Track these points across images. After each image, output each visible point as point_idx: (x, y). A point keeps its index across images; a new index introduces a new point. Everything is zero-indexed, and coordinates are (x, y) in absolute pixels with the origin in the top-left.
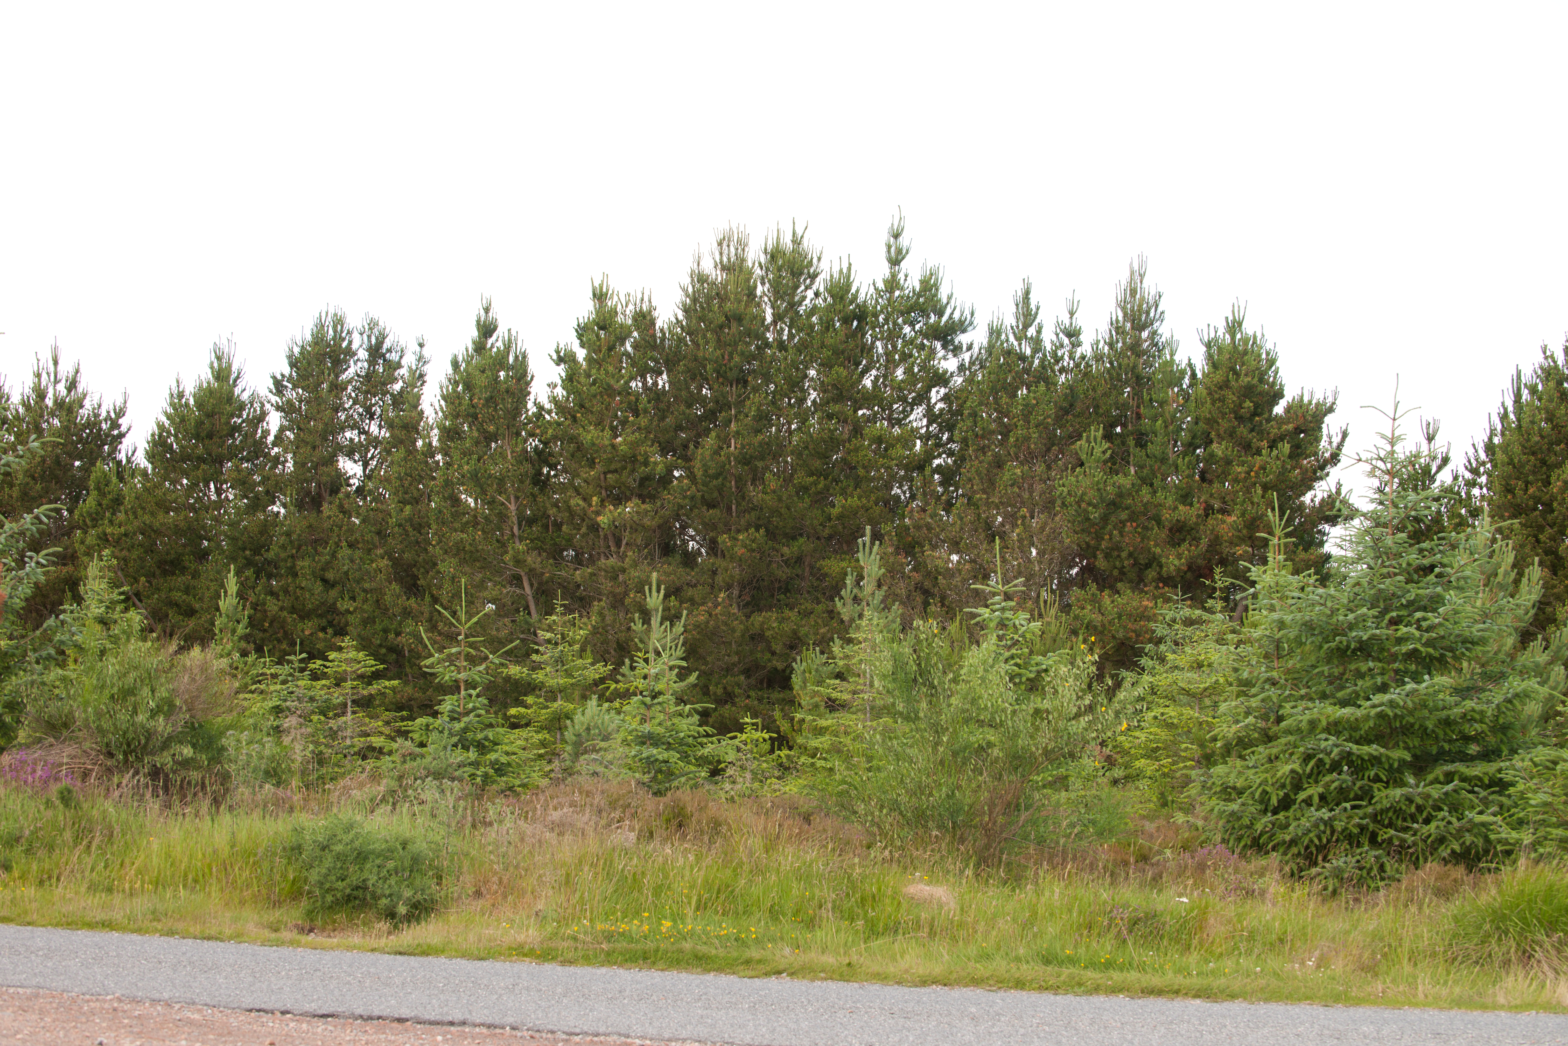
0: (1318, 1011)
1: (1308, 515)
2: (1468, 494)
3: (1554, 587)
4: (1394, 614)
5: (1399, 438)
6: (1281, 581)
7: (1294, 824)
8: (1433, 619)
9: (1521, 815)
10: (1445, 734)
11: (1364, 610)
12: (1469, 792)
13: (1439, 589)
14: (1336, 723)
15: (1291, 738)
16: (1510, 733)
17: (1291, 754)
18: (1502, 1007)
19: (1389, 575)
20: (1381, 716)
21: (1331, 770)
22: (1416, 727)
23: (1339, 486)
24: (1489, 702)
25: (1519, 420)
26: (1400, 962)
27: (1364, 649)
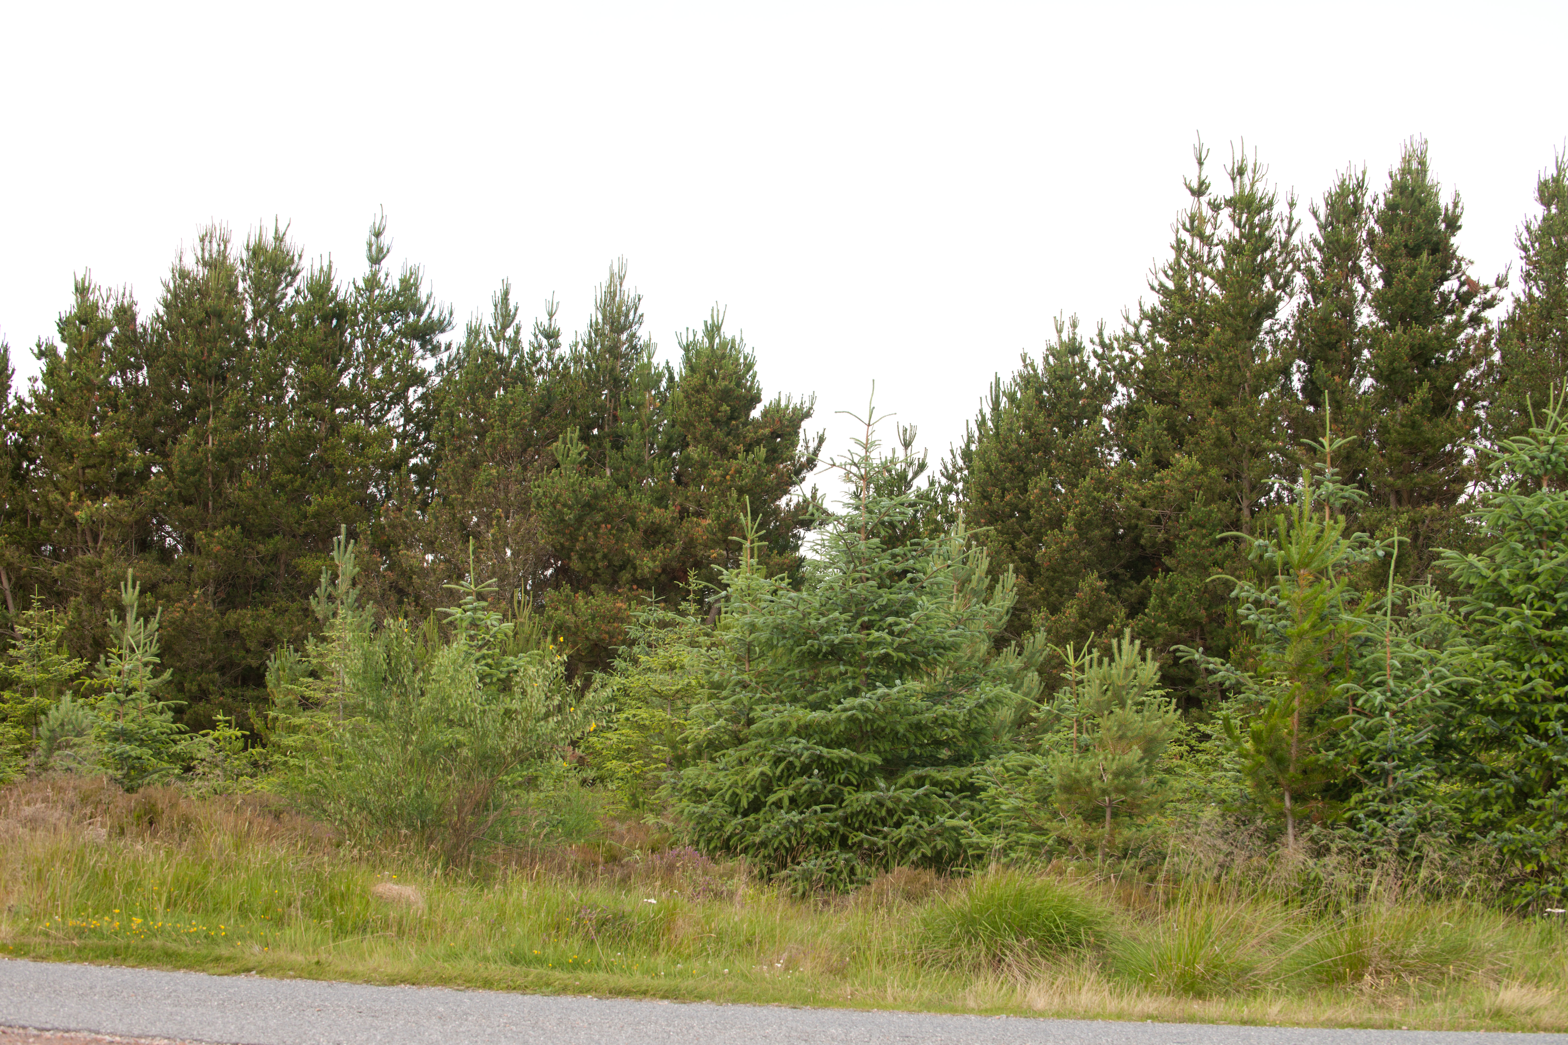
0: (786, 1012)
1: (784, 519)
2: (945, 500)
3: (1030, 593)
4: (866, 619)
5: (873, 444)
6: (753, 584)
7: (764, 826)
8: (905, 624)
9: (992, 819)
10: (917, 738)
11: (837, 614)
12: (940, 796)
13: (911, 594)
14: (807, 726)
15: (761, 741)
16: (982, 738)
17: (762, 757)
18: (972, 1011)
19: (861, 580)
20: (852, 719)
21: (801, 773)
22: (888, 731)
23: (815, 490)
24: (961, 707)
25: (996, 427)
26: (869, 965)
27: (835, 653)
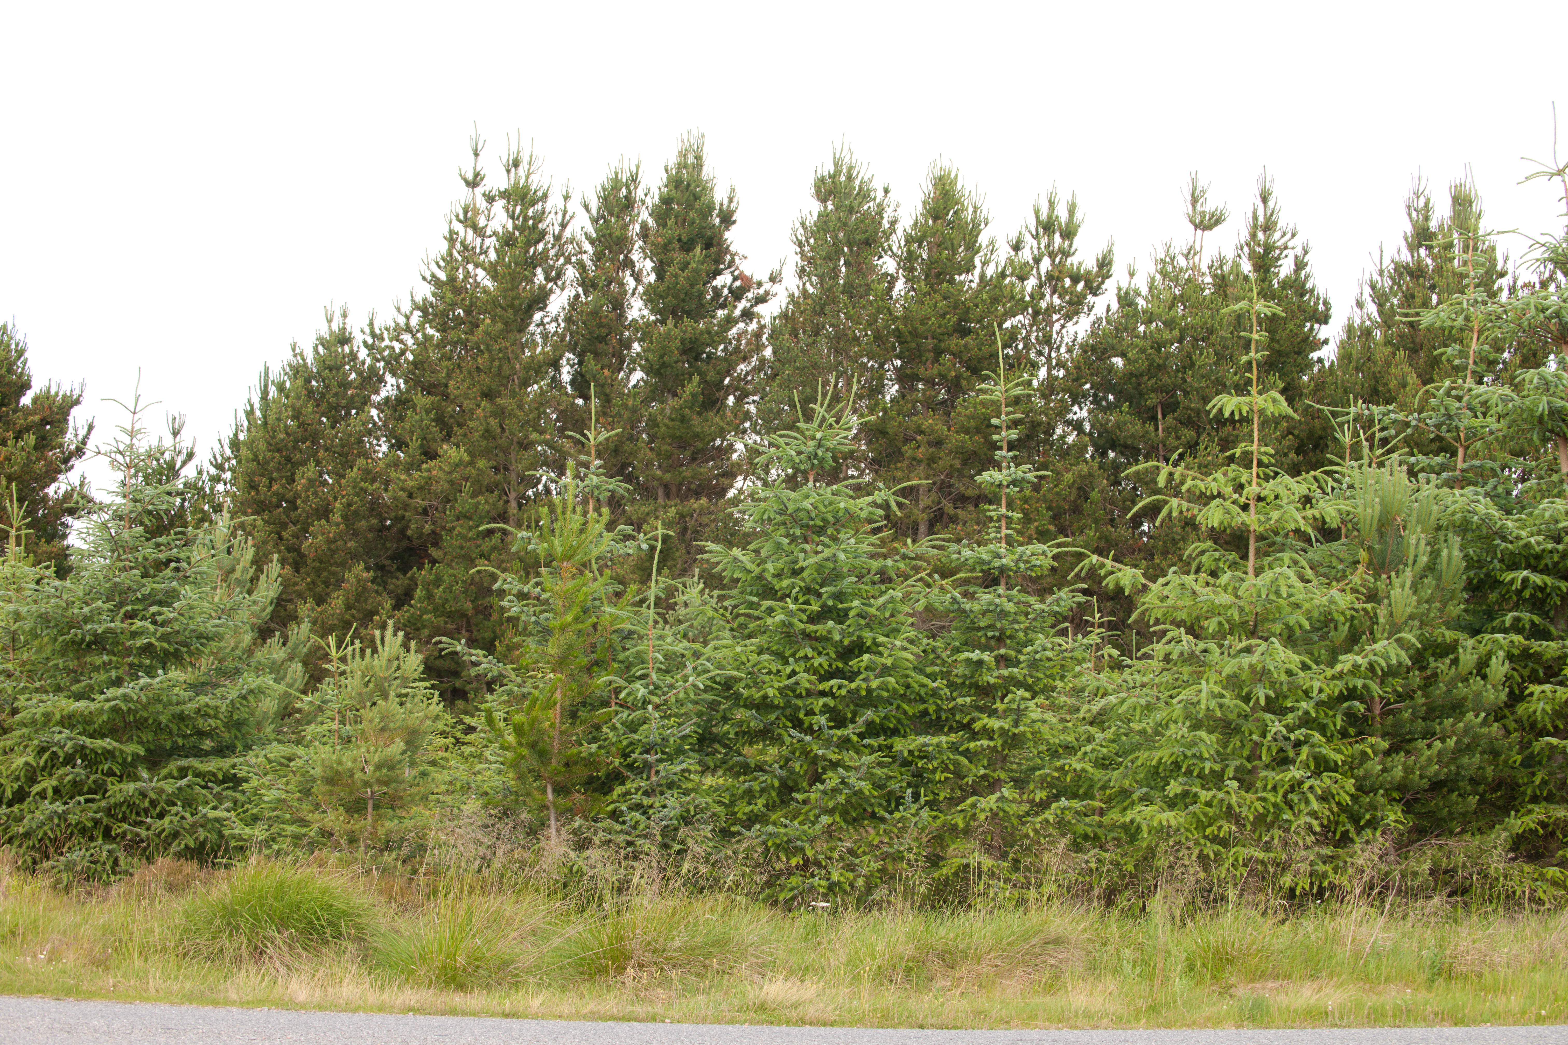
0: (49, 1004)
1: (52, 507)
2: (212, 489)
3: (296, 584)
4: (129, 608)
5: (139, 431)
6: (18, 573)
7: (29, 817)
8: (168, 613)
9: (255, 811)
10: (179, 729)
11: (100, 603)
12: (203, 787)
13: (174, 584)
14: (70, 716)
15: (26, 731)
16: (244, 729)
17: (26, 747)
18: (233, 1003)
19: (125, 569)
20: (115, 710)
21: (65, 763)
22: (150, 721)
23: (83, 477)
24: (223, 698)
25: (265, 417)
26: (130, 957)
27: (99, 643)
